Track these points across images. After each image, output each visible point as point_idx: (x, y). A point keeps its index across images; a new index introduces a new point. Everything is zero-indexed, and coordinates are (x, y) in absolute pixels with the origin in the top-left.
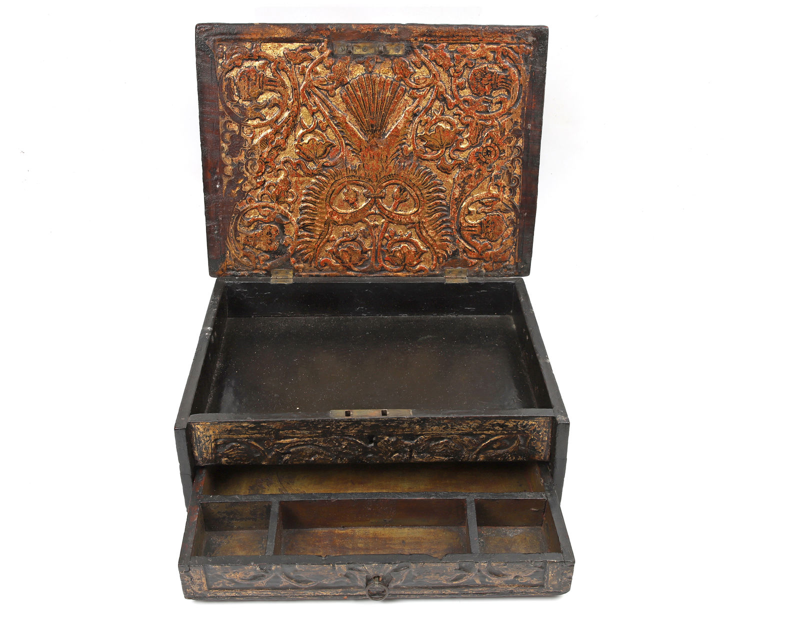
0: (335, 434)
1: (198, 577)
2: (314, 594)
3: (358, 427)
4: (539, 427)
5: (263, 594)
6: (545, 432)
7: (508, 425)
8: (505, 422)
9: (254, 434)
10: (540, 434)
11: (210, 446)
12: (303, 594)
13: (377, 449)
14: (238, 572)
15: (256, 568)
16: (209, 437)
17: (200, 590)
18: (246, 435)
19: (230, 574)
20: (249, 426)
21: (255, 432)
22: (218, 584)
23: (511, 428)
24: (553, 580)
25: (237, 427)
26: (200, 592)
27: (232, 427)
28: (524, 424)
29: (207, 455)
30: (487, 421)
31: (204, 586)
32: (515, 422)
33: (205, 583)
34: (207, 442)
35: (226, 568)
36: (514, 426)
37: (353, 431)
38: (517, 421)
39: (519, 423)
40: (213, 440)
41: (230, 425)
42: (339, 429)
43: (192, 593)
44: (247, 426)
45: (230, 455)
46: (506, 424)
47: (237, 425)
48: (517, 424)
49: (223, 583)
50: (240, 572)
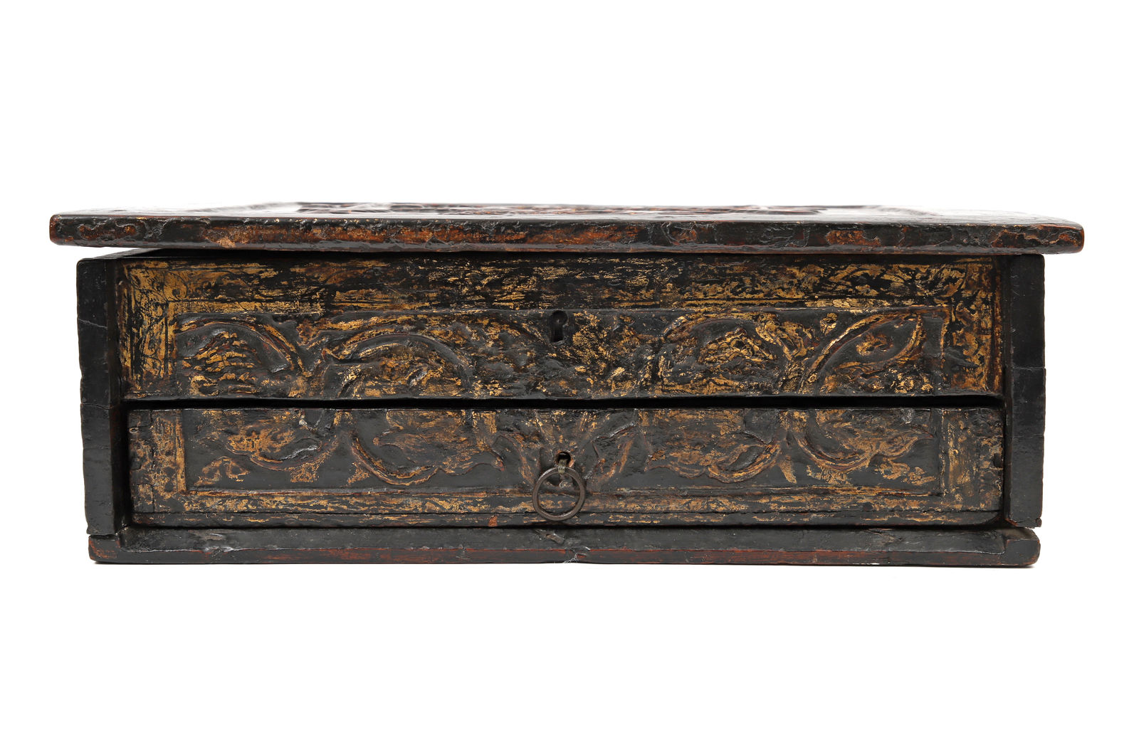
0: (471, 302)
1: (170, 446)
2: (423, 506)
3: (524, 281)
4: (968, 287)
5: (308, 506)
6: (985, 301)
7: (891, 281)
8: (884, 273)
9: (274, 300)
10: (973, 307)
11: (163, 336)
12: (398, 506)
13: (571, 351)
14: (258, 433)
15: (298, 420)
16: (162, 306)
17: (169, 488)
18: (253, 304)
19: (239, 436)
20: (263, 275)
21: (275, 293)
22: (211, 475)
23: (897, 290)
24: (958, 471)
25: (233, 277)
26: (168, 496)
27: (221, 277)
28: (931, 279)
29: (154, 366)
30: (838, 269)
31: (179, 476)
32: (907, 271)
33: (182, 467)
34: (157, 321)
35: (233, 418)
36: (906, 282)
37: (514, 296)
38: (913, 267)
39: (918, 276)
40: (171, 319)
41: (216, 270)
42: (478, 288)
43: (148, 498)
44: (257, 276)
45: (211, 365)
46: (886, 277)
47: (234, 271)
48: (914, 276)
49: (222, 469)
50: (263, 433)
